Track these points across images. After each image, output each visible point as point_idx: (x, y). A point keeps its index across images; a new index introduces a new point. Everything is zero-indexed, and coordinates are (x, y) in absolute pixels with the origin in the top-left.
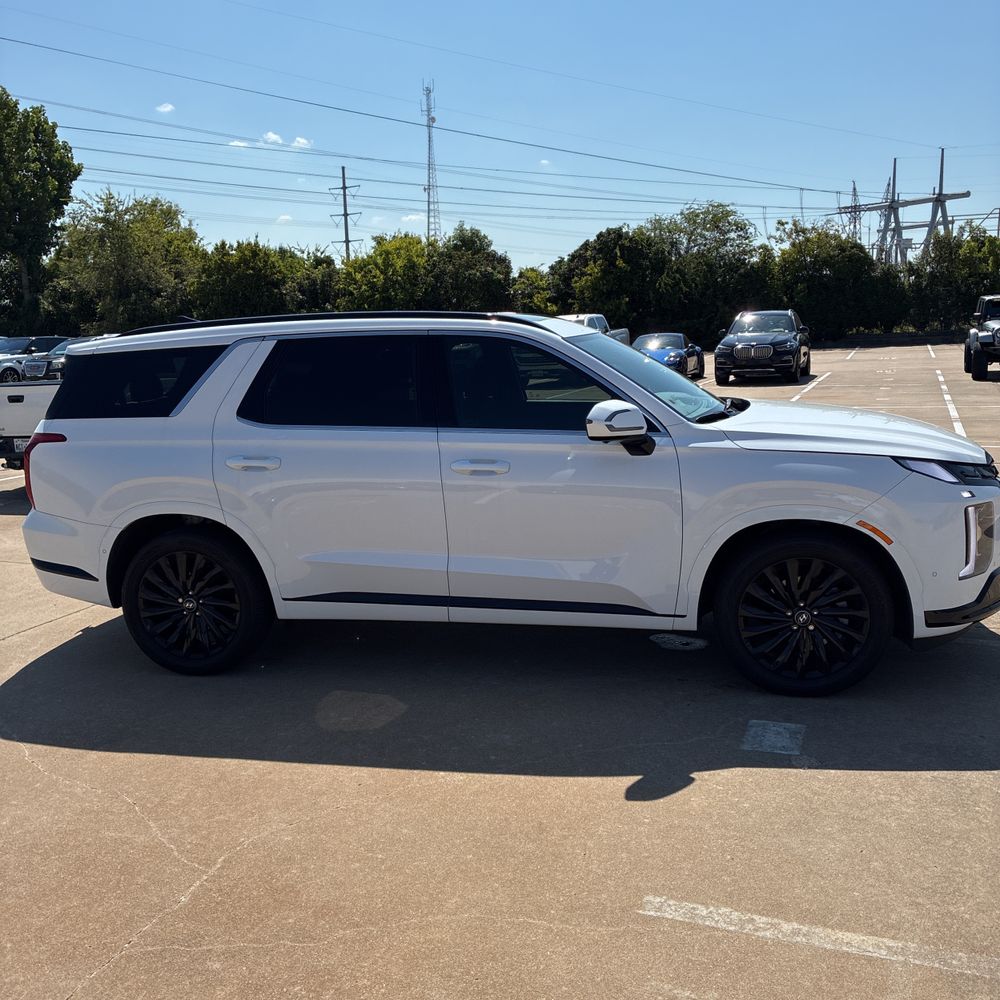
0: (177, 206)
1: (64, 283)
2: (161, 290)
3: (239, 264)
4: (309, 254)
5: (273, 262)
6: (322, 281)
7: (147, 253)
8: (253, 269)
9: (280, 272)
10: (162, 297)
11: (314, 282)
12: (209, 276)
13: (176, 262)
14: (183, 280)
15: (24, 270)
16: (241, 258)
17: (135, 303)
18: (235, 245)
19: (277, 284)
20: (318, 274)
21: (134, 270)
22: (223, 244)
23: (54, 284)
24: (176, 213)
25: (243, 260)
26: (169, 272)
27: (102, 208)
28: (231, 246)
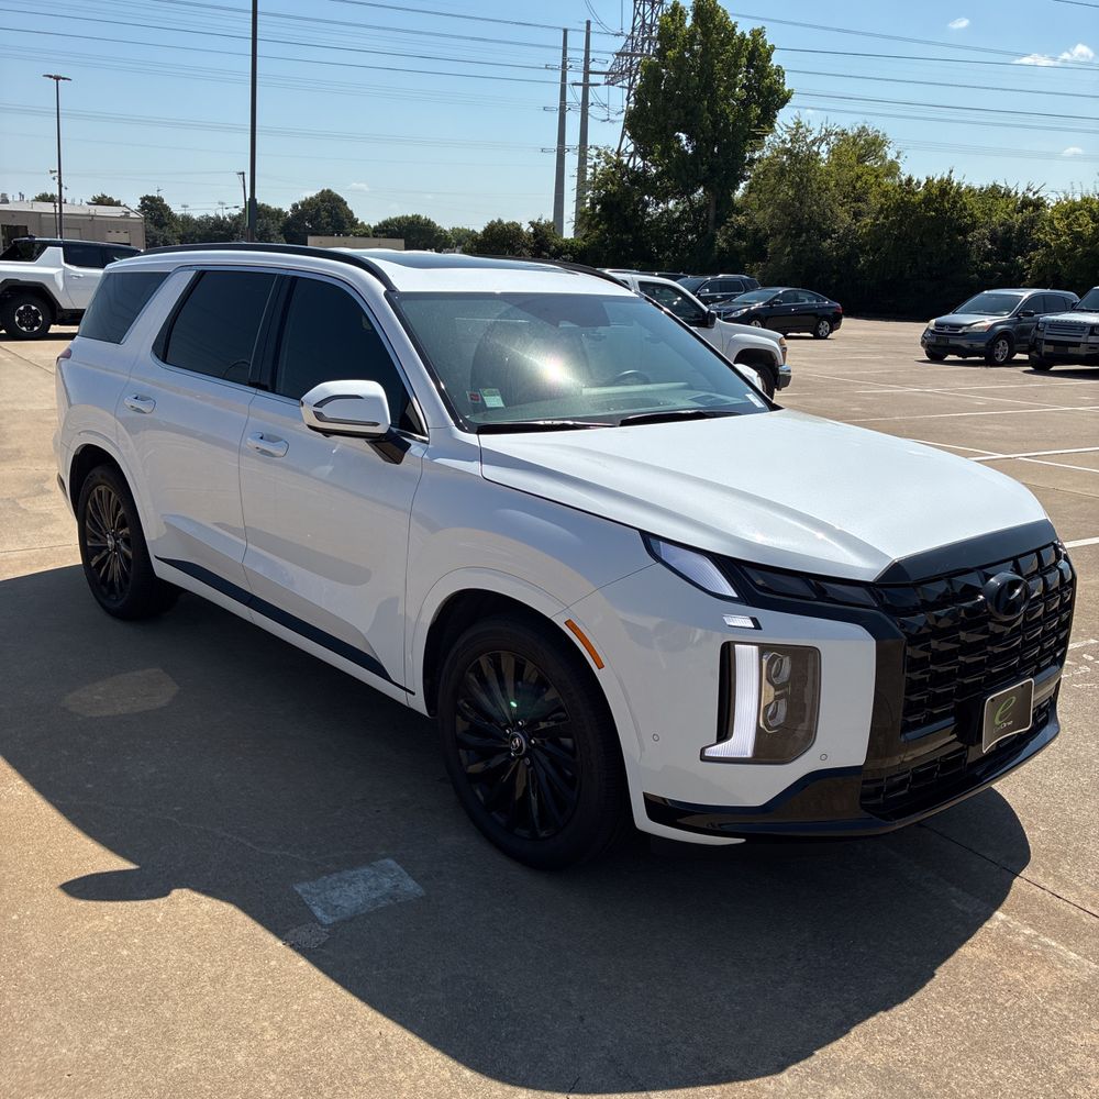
0: (884, 135)
1: (741, 219)
2: (834, 231)
3: (920, 204)
4: (1016, 193)
5: (964, 203)
6: (1021, 229)
7: (827, 189)
8: (936, 210)
9: (971, 215)
10: (832, 238)
11: (1010, 229)
12: (886, 218)
13: (858, 199)
14: (858, 221)
15: (713, 204)
16: (925, 197)
17: (804, 243)
18: (924, 182)
19: (964, 231)
20: (1018, 218)
21: (810, 207)
22: (910, 180)
23: (732, 220)
24: (882, 144)
25: (928, 200)
26: (846, 211)
27: (789, 138)
28: (919, 183)
